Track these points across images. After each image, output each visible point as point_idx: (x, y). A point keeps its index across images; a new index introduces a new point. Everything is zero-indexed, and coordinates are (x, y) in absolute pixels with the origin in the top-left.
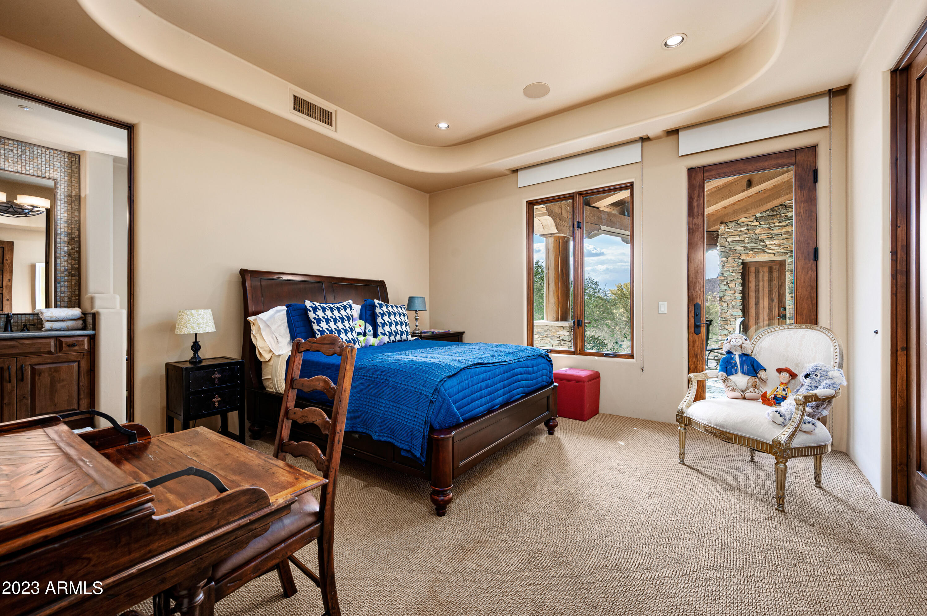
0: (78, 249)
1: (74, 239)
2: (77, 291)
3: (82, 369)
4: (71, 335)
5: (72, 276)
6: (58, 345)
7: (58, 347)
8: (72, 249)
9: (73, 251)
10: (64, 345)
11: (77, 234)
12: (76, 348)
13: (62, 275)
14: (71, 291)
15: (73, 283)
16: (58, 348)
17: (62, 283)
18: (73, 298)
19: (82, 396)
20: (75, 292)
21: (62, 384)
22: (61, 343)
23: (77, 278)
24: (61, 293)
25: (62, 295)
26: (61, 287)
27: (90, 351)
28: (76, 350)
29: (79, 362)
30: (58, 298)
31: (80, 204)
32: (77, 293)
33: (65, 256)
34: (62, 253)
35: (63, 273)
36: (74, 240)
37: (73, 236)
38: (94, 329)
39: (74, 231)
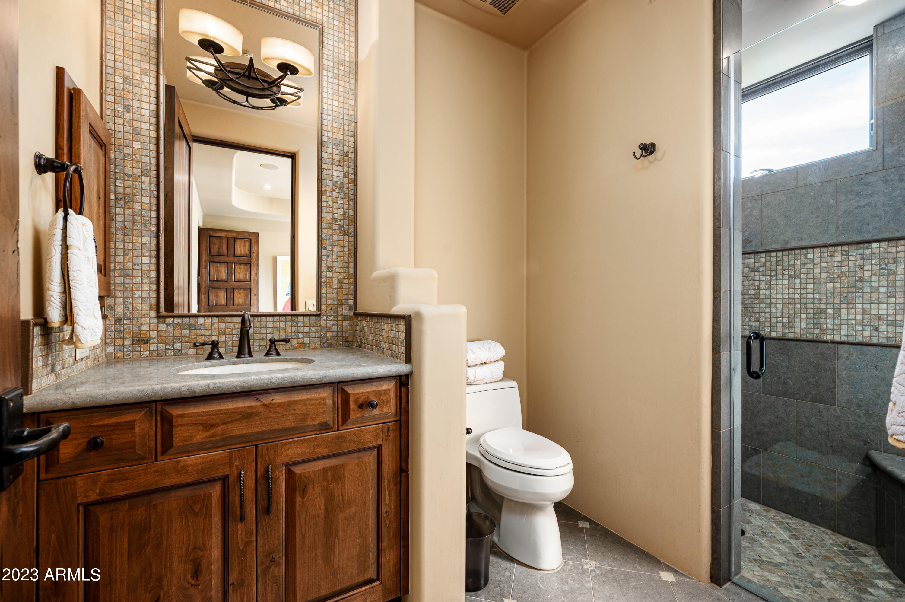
0: (353, 177)
1: (347, 154)
2: (352, 265)
3: (385, 467)
4: (367, 376)
5: (344, 235)
6: (340, 406)
7: (340, 410)
8: (345, 176)
9: (346, 180)
10: (352, 406)
11: (352, 144)
12: (376, 412)
13: (330, 232)
14: (343, 267)
15: (346, 249)
16: (340, 414)
17: (329, 248)
18: (346, 281)
19: (385, 544)
20: (348, 268)
21: (347, 513)
22: (346, 397)
23: (352, 239)
24: (329, 271)
25: (329, 275)
26: (328, 257)
27: (400, 420)
28: (374, 418)
29: (379, 448)
30: (323, 280)
31: (356, 80)
32: (351, 271)
33: (334, 191)
34: (330, 183)
35: (331, 228)
36: (348, 156)
37: (346, 149)
38: (408, 360)
39: (347, 138)
